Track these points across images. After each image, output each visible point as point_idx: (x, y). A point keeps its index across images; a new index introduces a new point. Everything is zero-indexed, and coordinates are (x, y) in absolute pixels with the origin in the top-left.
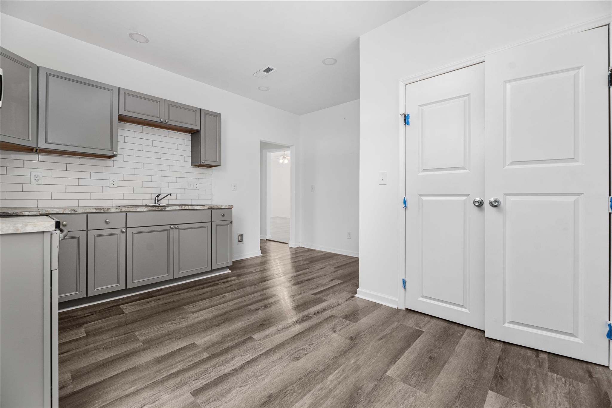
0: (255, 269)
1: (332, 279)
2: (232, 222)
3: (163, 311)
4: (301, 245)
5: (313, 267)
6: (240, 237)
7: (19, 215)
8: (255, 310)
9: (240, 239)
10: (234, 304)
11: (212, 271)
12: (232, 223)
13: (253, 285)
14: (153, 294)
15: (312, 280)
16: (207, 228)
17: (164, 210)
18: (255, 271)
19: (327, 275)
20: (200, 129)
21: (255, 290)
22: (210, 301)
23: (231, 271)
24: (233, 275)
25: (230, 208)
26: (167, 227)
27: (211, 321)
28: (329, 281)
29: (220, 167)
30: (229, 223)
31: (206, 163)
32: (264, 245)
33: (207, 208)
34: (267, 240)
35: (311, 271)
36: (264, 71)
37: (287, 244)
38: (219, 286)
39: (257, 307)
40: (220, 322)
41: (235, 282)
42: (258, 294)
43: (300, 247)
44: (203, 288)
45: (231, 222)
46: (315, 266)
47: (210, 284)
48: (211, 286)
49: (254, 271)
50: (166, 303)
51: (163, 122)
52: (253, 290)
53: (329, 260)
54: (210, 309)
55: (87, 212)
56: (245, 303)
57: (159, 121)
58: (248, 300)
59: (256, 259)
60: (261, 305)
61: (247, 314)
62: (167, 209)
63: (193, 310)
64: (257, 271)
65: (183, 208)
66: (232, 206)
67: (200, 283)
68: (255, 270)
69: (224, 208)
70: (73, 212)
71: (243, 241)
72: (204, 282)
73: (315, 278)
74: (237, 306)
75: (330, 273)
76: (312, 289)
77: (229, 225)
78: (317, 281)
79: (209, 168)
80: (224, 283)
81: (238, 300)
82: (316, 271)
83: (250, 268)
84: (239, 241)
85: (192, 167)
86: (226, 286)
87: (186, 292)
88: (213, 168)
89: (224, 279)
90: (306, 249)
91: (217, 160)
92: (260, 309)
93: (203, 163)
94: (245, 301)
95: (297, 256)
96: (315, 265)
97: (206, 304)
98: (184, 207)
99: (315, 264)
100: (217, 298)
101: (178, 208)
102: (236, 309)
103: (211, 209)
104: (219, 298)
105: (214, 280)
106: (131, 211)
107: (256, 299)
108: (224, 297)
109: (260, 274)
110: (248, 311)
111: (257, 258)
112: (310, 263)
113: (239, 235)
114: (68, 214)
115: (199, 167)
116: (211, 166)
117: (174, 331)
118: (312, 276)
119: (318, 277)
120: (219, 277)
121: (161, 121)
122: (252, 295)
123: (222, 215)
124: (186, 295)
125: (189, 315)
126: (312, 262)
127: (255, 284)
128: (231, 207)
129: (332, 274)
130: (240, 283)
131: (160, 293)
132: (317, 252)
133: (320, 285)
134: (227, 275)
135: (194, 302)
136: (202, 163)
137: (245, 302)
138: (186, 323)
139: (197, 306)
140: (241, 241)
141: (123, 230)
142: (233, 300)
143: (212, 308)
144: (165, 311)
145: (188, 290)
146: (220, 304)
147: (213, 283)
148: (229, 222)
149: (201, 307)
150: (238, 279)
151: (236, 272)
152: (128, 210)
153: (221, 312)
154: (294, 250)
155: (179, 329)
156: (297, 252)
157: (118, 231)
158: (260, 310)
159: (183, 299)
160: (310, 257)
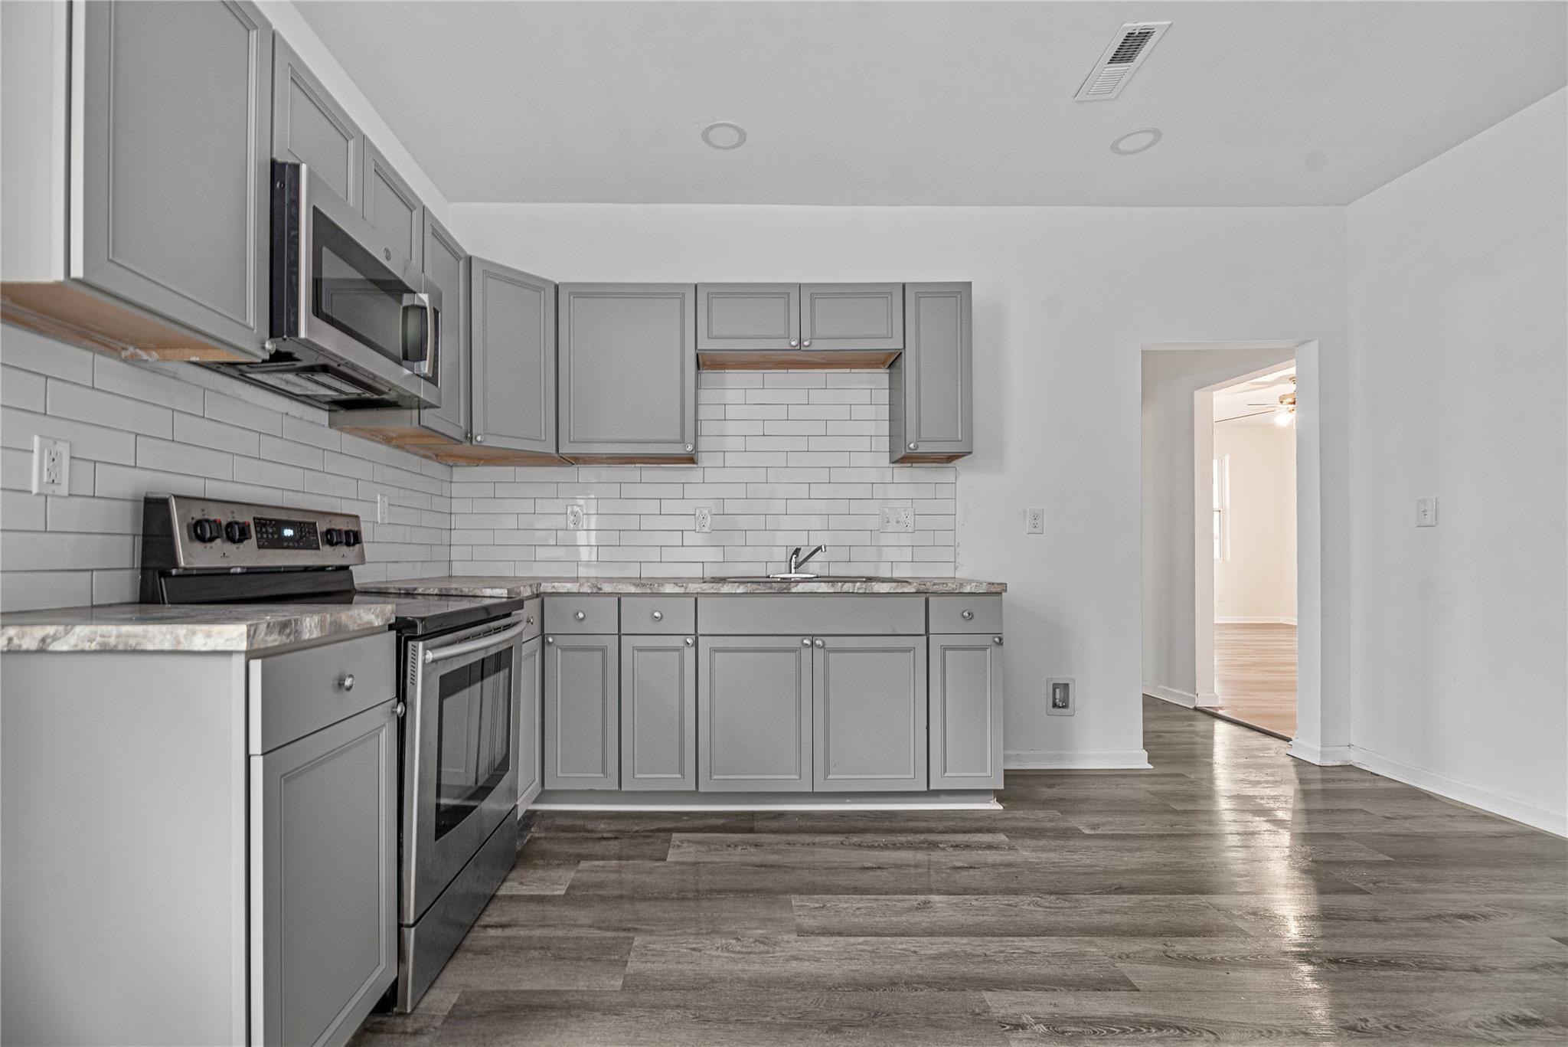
0: (1096, 819)
1: (1529, 1013)
2: (1000, 639)
3: (737, 891)
4: (1355, 758)
5: (1400, 890)
6: (1058, 691)
7: (477, 594)
8: (1001, 1024)
9: (1058, 696)
10: (940, 957)
11: (931, 794)
12: (1000, 643)
13: (1052, 893)
14: (757, 825)
15: (1373, 973)
16: (912, 652)
17: (785, 591)
18: (1092, 832)
19: (1494, 969)
20: (902, 347)
21: (1052, 919)
22: (874, 905)
23: (1000, 807)
24: (1000, 825)
25: (996, 592)
26: (794, 642)
27: (826, 997)
28: (1503, 1022)
29: (970, 456)
30: (990, 642)
31: (924, 448)
32: (1176, 729)
33: (913, 590)
34: (1196, 709)
35: (1381, 915)
36: (1112, 61)
37: (1288, 740)
38: (936, 856)
39: (1017, 1010)
40: (848, 1015)
41: (991, 857)
42: (1055, 944)
43: (1350, 768)
44: (886, 847)
45: (997, 640)
46: (1415, 892)
47: (911, 838)
48: (910, 846)
49: (1087, 831)
50: (762, 866)
51: (798, 348)
52: (1040, 917)
53: (1530, 880)
54: (852, 940)
55: (620, 591)
56: (979, 971)
57: (789, 348)
58: (1000, 957)
59: (1120, 780)
60: (1038, 1009)
61: (961, 1029)
62: (794, 590)
63: (808, 922)
64: (1099, 832)
65: (838, 587)
66: (1000, 584)
67: (887, 824)
68: (1094, 827)
69: (973, 591)
70: (595, 591)
71: (1070, 705)
72: (902, 824)
73: (1398, 966)
74: (945, 967)
75: (1520, 969)
76: (1354, 1028)
77: (988, 650)
78: (1405, 991)
79: (945, 465)
80: (956, 846)
81: (965, 940)
82: (1416, 925)
83: (1079, 812)
84: (1055, 705)
85: (891, 465)
86: (957, 864)
87: (834, 846)
88: (957, 463)
89: (964, 832)
90: (1381, 784)
91: (957, 437)
92: (1023, 1027)
93: (910, 449)
94: (986, 959)
95: (1330, 806)
96: (1415, 885)
97: (858, 912)
98: (840, 584)
99: (1419, 879)
100: (900, 901)
101: (824, 588)
102: (930, 984)
103: (925, 594)
104: (907, 905)
105: (932, 825)
106: (707, 591)
107: (1032, 969)
108: (925, 906)
109: (1104, 848)
110: (973, 1013)
111: (1124, 776)
112: (1387, 864)
113: (1055, 686)
114: (588, 594)
115: (914, 465)
116: (950, 458)
117: (713, 981)
118: (1378, 947)
119: (1421, 966)
120: (953, 819)
121: (792, 346)
122: (1028, 943)
123: (964, 617)
124: (830, 852)
125: (786, 937)
126: (1401, 861)
127: (1062, 893)
128: (998, 590)
129: (1534, 976)
130: (1009, 865)
131: (774, 824)
132: (1450, 812)
133: (1419, 1026)
134: (982, 819)
135: (828, 890)
136: (908, 451)
137: (984, 962)
138: (757, 967)
139: (828, 909)
140: (1063, 707)
141: (689, 641)
142: (945, 934)
143: (862, 939)
144: (743, 892)
145: (842, 839)
146: (895, 935)
147: (922, 837)
148: (987, 640)
149: (834, 922)
150: (1010, 849)
151: (1019, 814)
152: (699, 591)
153: (882, 969)
154: (1319, 776)
155: (729, 977)
156: (1330, 786)
157: (678, 642)
158: (1021, 1034)
159: (811, 868)
160: (1394, 830)
